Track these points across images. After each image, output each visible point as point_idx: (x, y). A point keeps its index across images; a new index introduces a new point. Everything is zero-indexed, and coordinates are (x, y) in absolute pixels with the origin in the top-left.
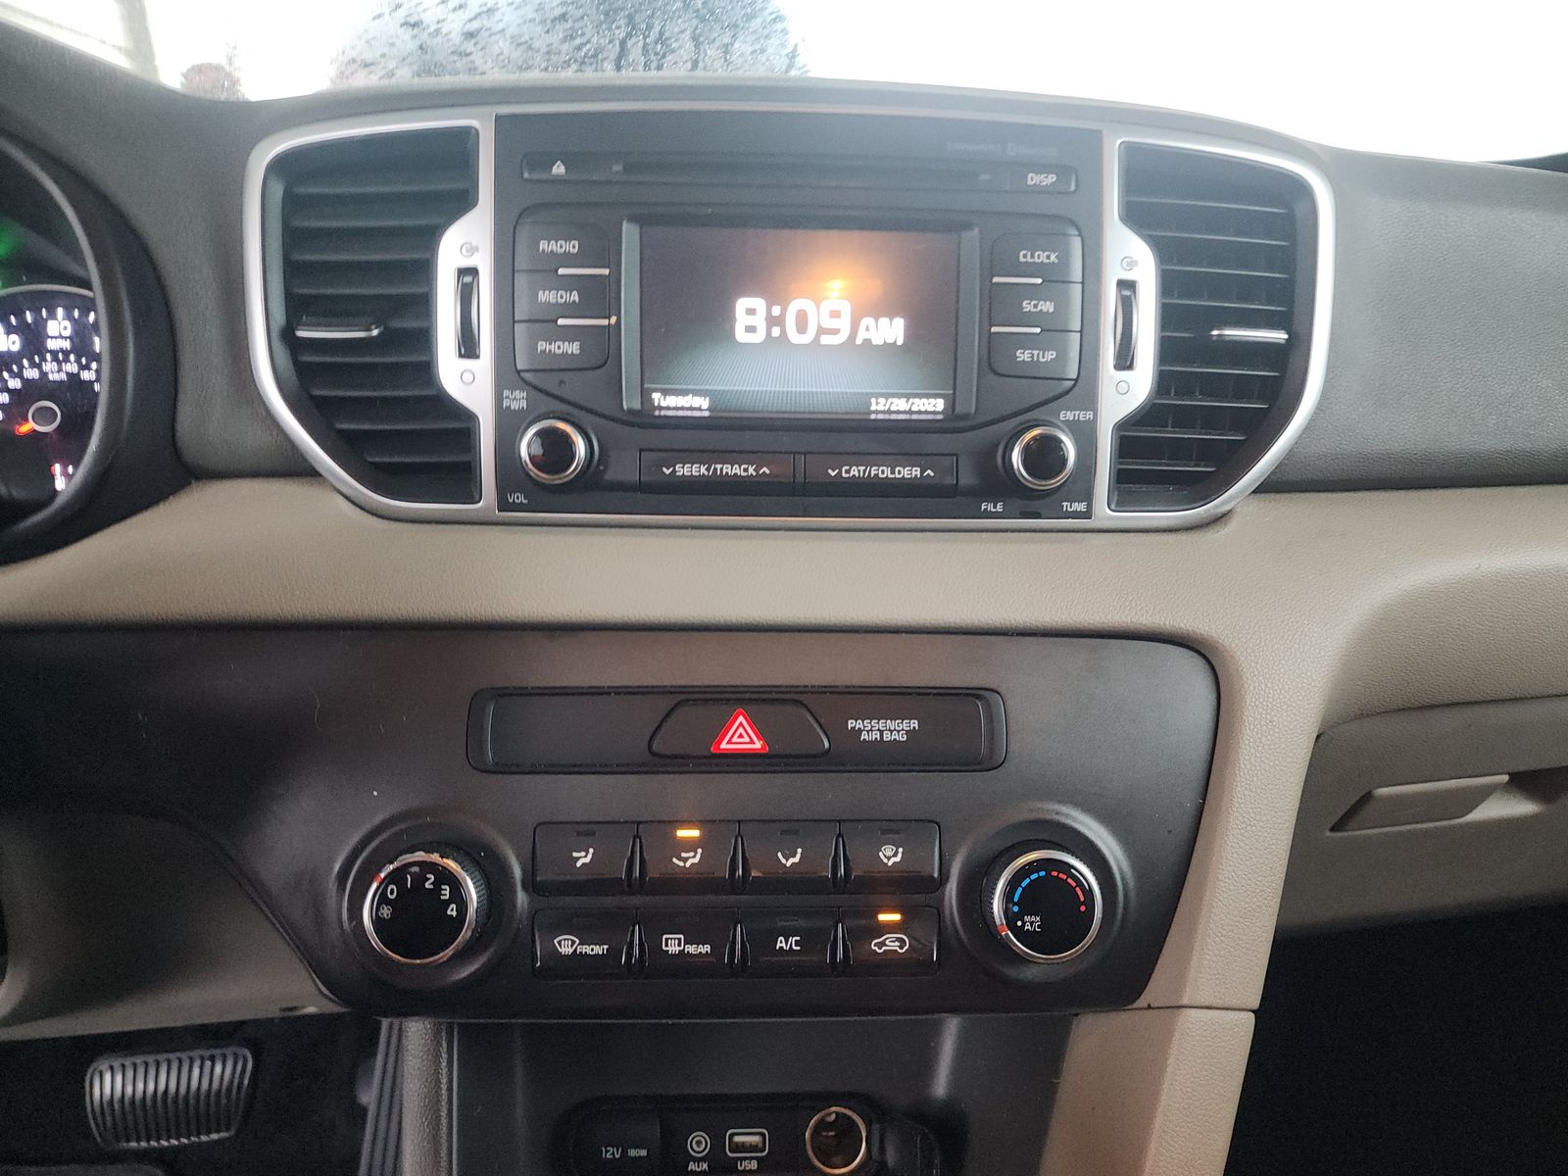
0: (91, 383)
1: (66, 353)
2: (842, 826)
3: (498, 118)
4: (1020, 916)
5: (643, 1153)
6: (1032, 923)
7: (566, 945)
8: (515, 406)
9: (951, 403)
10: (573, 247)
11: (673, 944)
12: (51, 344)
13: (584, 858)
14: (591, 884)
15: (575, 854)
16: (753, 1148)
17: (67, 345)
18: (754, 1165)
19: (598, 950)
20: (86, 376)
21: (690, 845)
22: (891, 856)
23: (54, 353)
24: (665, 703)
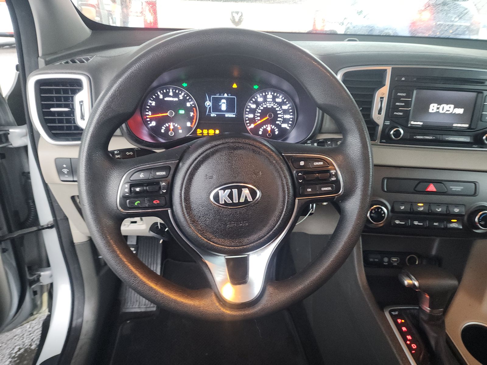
0: (275, 108)
1: (271, 102)
2: (448, 205)
3: (392, 68)
4: (481, 222)
5: (377, 260)
6: (483, 223)
7: (397, 222)
8: (387, 124)
9: (470, 125)
10: (404, 95)
11: (416, 223)
12: (268, 100)
13: (402, 208)
14: (403, 212)
15: (401, 207)
16: (395, 261)
17: (271, 100)
18: (396, 264)
19: (403, 223)
20: (275, 107)
21: (421, 207)
22: (457, 210)
23: (269, 102)
24: (417, 182)
